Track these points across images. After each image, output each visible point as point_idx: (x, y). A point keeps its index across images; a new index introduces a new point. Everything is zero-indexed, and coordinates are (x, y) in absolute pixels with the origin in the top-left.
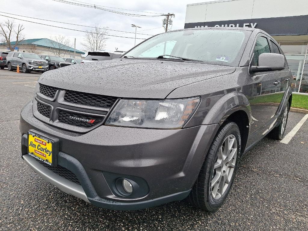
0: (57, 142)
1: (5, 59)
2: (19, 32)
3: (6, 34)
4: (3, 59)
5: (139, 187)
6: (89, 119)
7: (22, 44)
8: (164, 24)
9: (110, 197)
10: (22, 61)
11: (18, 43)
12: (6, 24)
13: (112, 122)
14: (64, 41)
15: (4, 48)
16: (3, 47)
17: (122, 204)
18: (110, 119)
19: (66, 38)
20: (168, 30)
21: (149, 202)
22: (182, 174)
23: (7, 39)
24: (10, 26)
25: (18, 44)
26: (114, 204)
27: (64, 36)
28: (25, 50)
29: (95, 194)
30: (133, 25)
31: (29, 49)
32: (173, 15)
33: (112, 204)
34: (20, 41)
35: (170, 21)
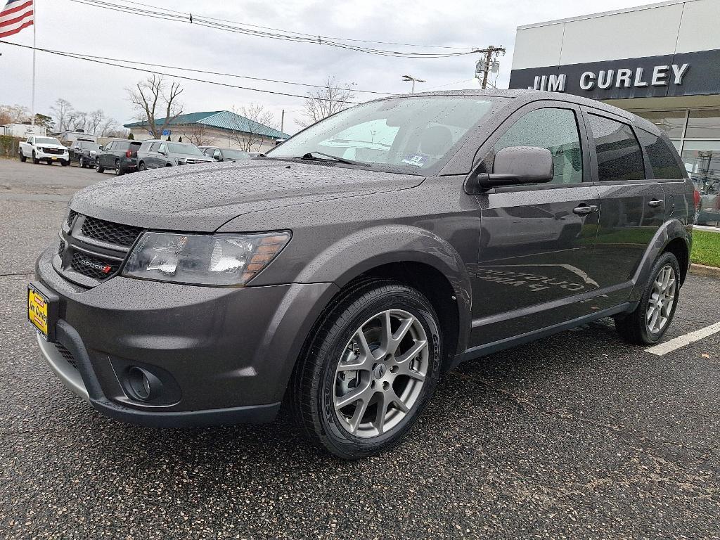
0: (56, 302)
1: (136, 155)
2: (172, 99)
3: (147, 105)
4: (131, 156)
5: (161, 384)
6: (103, 264)
7: (178, 123)
8: (480, 72)
9: (120, 399)
10: (166, 160)
11: (171, 121)
12: (148, 83)
13: (131, 271)
14: (260, 116)
15: (141, 132)
16: (140, 130)
17: (135, 412)
18: (129, 265)
19: (265, 110)
20: (487, 85)
21: (184, 416)
22: (249, 372)
23: (148, 114)
24: (156, 88)
25: (168, 124)
26: (124, 410)
27: (260, 107)
28: (182, 136)
29: (101, 393)
30: (407, 77)
31: (191, 133)
32: (500, 49)
33: (120, 410)
34: (174, 117)
35: (493, 65)
